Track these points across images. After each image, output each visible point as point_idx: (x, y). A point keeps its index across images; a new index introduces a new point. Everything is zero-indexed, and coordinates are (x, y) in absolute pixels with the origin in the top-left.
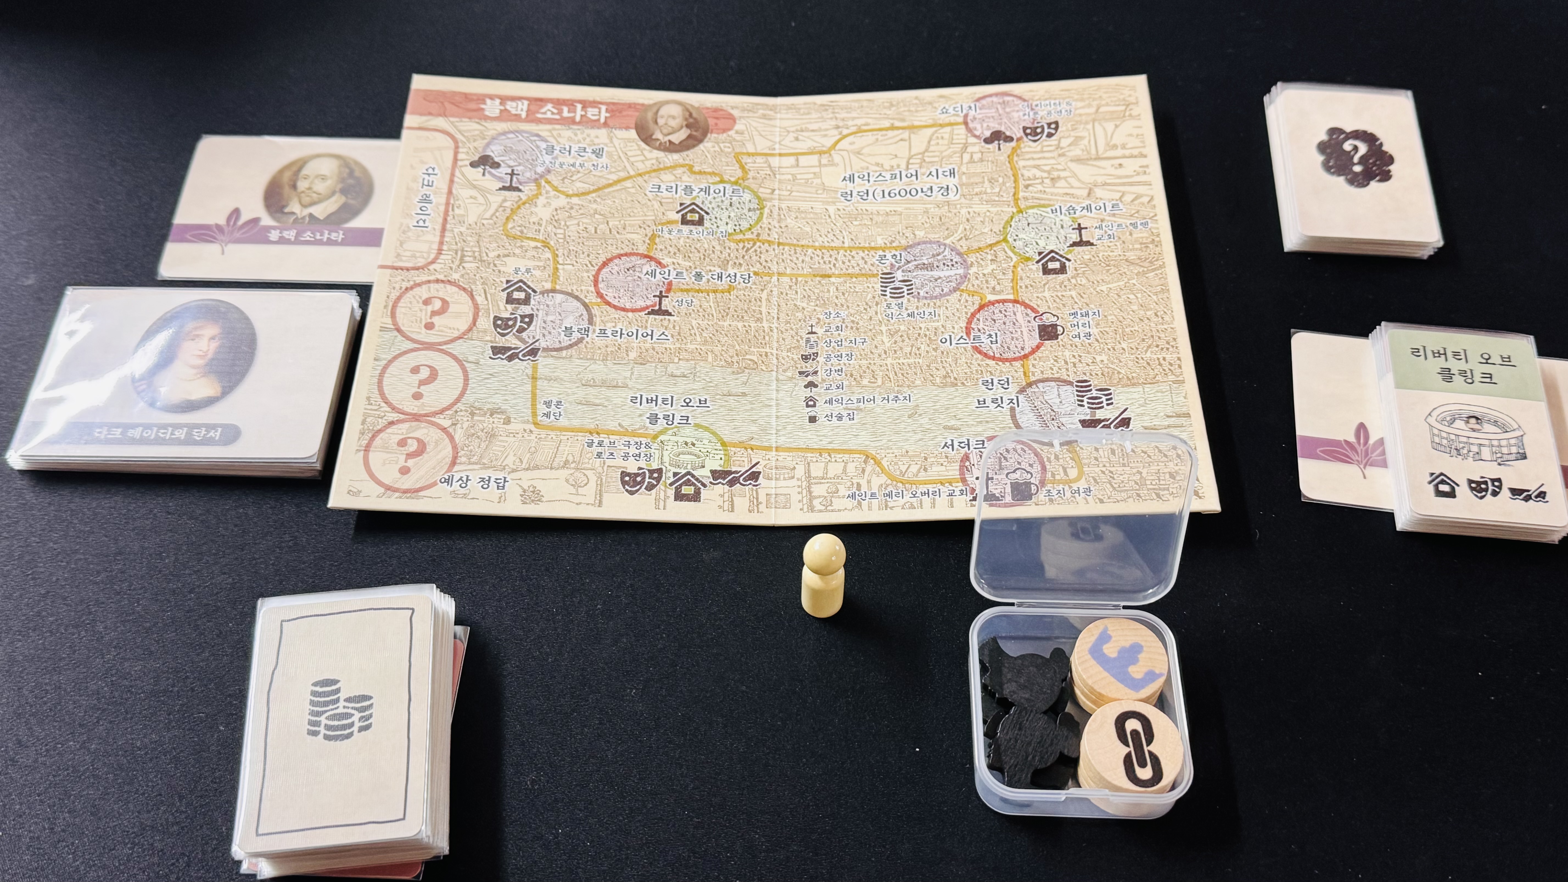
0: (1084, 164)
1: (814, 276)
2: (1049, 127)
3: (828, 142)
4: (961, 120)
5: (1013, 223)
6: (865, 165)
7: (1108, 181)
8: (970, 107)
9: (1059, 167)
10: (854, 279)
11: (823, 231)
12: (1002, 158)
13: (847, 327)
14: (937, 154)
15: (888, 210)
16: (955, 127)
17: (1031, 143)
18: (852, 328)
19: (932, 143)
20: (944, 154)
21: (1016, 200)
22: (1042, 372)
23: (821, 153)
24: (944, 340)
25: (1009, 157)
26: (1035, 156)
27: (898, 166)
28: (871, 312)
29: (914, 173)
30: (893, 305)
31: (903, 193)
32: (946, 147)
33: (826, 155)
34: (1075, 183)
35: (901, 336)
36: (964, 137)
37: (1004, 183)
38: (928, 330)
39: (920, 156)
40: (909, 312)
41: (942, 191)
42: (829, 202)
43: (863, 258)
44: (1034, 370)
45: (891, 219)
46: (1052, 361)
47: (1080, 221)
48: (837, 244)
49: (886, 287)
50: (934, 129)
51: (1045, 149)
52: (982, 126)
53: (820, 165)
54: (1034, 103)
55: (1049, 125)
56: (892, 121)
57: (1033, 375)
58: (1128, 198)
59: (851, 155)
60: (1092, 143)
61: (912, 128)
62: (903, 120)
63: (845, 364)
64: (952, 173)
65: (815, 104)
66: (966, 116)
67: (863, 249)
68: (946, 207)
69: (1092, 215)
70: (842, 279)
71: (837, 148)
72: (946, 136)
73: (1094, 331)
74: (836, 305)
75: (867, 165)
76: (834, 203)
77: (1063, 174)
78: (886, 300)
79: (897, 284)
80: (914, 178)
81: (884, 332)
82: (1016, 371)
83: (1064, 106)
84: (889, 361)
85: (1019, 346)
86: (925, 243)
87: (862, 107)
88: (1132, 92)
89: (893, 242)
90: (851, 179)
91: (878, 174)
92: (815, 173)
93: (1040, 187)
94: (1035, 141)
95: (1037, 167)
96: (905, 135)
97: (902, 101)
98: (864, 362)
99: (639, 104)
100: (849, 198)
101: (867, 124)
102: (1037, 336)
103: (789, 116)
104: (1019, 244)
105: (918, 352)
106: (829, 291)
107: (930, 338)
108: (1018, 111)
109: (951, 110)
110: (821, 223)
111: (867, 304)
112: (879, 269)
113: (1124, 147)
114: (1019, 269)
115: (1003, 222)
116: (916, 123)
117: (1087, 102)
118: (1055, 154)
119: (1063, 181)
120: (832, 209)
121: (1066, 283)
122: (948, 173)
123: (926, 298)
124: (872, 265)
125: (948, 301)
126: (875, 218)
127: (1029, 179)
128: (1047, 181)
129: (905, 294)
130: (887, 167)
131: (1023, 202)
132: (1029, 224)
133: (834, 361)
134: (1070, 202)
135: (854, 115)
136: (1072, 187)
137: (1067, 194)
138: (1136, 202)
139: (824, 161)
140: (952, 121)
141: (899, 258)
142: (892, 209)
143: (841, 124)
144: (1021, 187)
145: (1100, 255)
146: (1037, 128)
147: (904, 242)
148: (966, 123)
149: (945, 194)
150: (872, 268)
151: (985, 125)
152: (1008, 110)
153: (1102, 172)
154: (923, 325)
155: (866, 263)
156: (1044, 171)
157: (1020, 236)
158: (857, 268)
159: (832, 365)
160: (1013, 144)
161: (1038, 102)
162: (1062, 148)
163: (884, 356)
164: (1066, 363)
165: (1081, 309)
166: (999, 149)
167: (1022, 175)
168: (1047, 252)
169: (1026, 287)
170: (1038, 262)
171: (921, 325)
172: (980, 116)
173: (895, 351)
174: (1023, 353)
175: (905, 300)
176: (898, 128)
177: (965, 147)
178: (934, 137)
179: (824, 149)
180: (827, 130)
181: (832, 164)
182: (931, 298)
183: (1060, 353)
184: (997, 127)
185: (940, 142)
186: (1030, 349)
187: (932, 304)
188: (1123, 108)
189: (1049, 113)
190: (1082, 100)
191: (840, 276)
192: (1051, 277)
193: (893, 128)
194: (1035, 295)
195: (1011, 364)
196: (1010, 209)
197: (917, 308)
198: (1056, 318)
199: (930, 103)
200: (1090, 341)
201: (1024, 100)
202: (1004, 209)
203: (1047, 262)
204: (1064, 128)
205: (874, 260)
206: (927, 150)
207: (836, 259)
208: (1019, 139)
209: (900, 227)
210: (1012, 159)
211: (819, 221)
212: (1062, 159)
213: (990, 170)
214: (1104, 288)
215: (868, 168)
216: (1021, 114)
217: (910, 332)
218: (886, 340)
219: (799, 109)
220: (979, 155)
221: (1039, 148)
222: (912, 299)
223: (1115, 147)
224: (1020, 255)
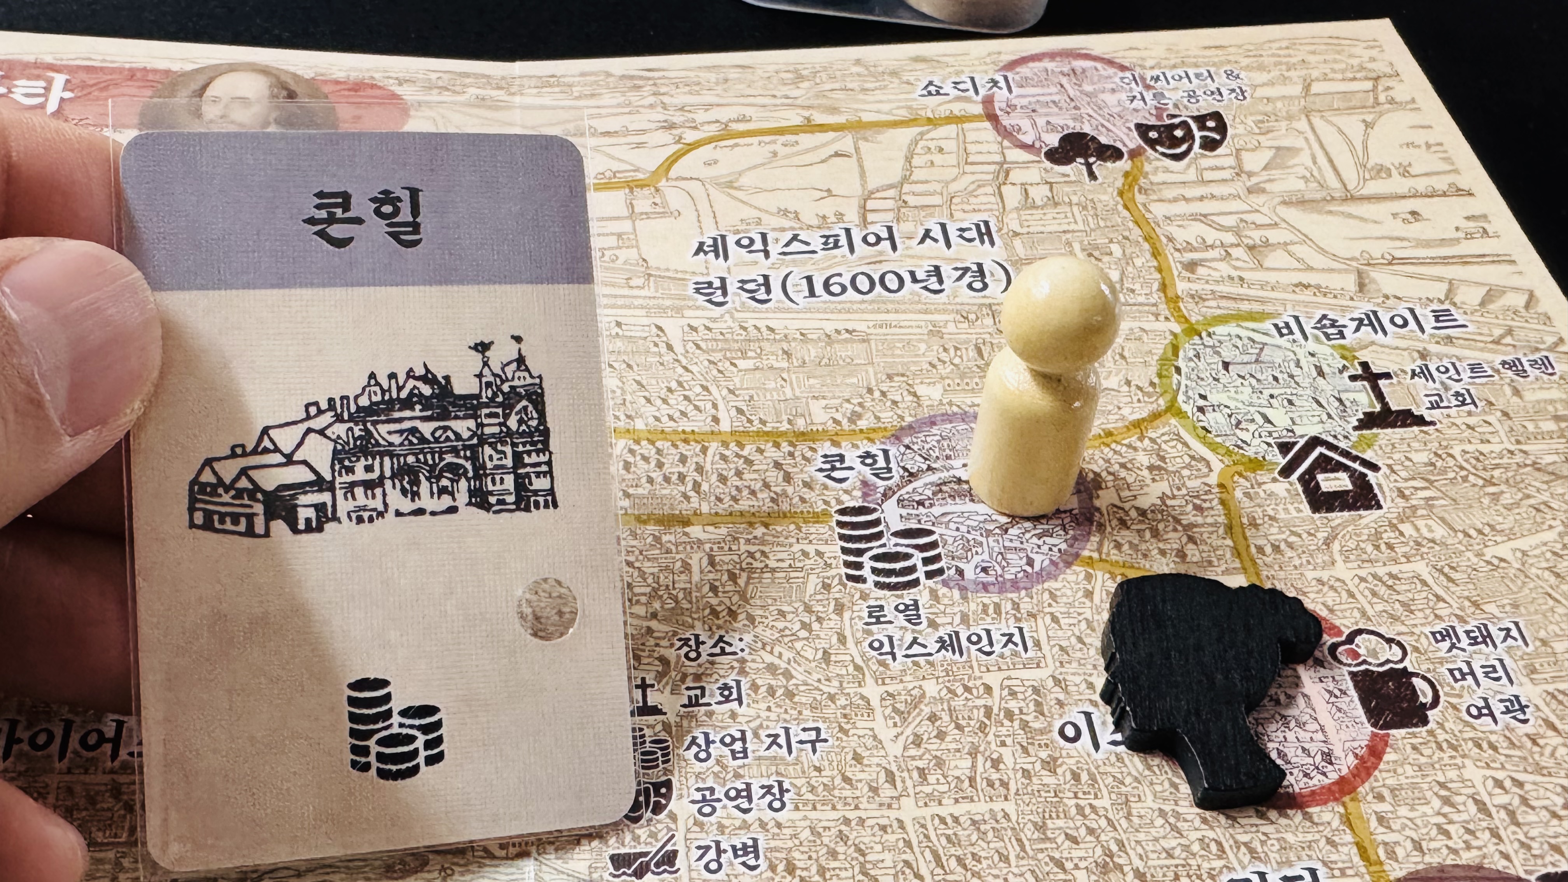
0: (1320, 212)
1: (639, 519)
2: (1203, 127)
3: (650, 160)
4: (978, 109)
5: (1181, 363)
6: (749, 213)
7: (1398, 254)
8: (995, 83)
9: (1260, 219)
10: (760, 531)
11: (656, 389)
12: (1104, 198)
13: (755, 687)
14: (938, 187)
15: (829, 327)
16: (966, 126)
17: (1168, 162)
18: (771, 691)
19: (916, 161)
20: (954, 187)
21: (1173, 301)
22: (1418, 846)
23: (632, 185)
24: (1070, 732)
25: (1121, 194)
26: (1189, 193)
27: (840, 216)
28: (826, 637)
29: (884, 234)
30: (889, 613)
31: (863, 283)
32: (956, 171)
33: (646, 191)
34: (1318, 261)
35: (933, 718)
36: (995, 147)
37: (1128, 259)
38: (1013, 694)
39: (891, 193)
40: (942, 632)
41: (967, 279)
42: (664, 309)
43: (778, 465)
44: (1390, 837)
45: (842, 351)
46: (1436, 803)
47: (1364, 356)
48: (698, 423)
49: (860, 553)
50: (916, 130)
51: (1208, 175)
52: (1034, 124)
53: (633, 215)
54: (1149, 74)
55: (1201, 120)
56: (806, 114)
57: (1392, 855)
58: (1470, 296)
59: (712, 191)
60: (1322, 160)
61: (857, 127)
62: (834, 110)
63: (763, 825)
64: (985, 233)
65: (608, 74)
66: (988, 102)
67: (775, 438)
68: (989, 321)
69: (1389, 340)
70: (723, 531)
71: (673, 174)
72: (950, 146)
73: (1528, 692)
74: (715, 613)
75: (756, 213)
76: (679, 310)
77: (1274, 236)
78: (864, 597)
79: (891, 544)
80: (886, 245)
81: (875, 702)
82: (1330, 842)
83: (1221, 80)
84: (908, 810)
85: (1313, 748)
86: (949, 418)
87: (726, 80)
88: (1374, 53)
89: (854, 417)
90: (719, 248)
91: (789, 235)
92: (619, 236)
93: (1224, 269)
94: (1177, 157)
95: (1203, 218)
96: (846, 143)
97: (825, 69)
98: (826, 816)
99: (155, 71)
100: (718, 297)
101: (743, 119)
102: (1360, 712)
103: (547, 101)
104: (1215, 420)
105: (995, 776)
106: (686, 567)
107: (1025, 725)
108: (1113, 91)
109: (948, 88)
110: (648, 368)
111: (808, 609)
112: (830, 496)
113: (1405, 172)
114: (1238, 494)
115: (1153, 360)
116: (867, 117)
117: (1275, 73)
118: (1238, 187)
119: (1280, 252)
120: (674, 328)
121: (1389, 536)
122: (973, 234)
123: (985, 587)
124: (806, 485)
125: (1053, 596)
126: (799, 350)
127: (1192, 249)
128: (1238, 252)
129: (920, 574)
130: (810, 219)
131: (1192, 306)
132: (1226, 365)
133: (726, 811)
134: (1318, 305)
135: (709, 98)
136: (1311, 269)
137: (1307, 287)
138: (1491, 307)
139: (643, 204)
140: (956, 113)
141: (881, 463)
142: (841, 326)
143: (678, 118)
144: (1176, 269)
145: (1456, 451)
146: (1174, 127)
147: (888, 417)
148: (992, 118)
149: (978, 285)
150: (807, 494)
151: (1041, 122)
152: (1088, 88)
153: (1378, 231)
154: (994, 679)
155: (788, 478)
156: (1227, 229)
157: (1214, 398)
158: (764, 495)
159: (721, 828)
160: (1124, 164)
161: (1156, 72)
162: (1250, 175)
163: (887, 791)
164: (1482, 807)
165: (1462, 620)
166: (1092, 175)
167: (1170, 239)
168: (1302, 442)
169: (1276, 548)
170: (1286, 472)
171: (989, 679)
172: (1024, 102)
173: (922, 772)
174: (1333, 776)
175: (921, 594)
176: (823, 128)
177: (1004, 171)
178: (918, 150)
179: (640, 176)
180: (644, 131)
181: (664, 212)
182: (1002, 586)
183: (1452, 774)
184: (1075, 127)
185: (937, 158)
186: (1352, 761)
187: (1007, 606)
188: (1369, 85)
189: (1192, 95)
190: (1261, 68)
191: (714, 520)
192: (1338, 517)
193: (810, 127)
194: (1310, 575)
195: (1308, 817)
196: (1162, 326)
197: (965, 619)
198: (1397, 652)
199: (894, 73)
200: (1528, 728)
201: (1123, 68)
202: (1146, 326)
203: (1310, 474)
204: (1241, 129)
205: (811, 469)
206: (905, 179)
207: (700, 469)
208: (1135, 154)
209: (871, 376)
210: (1133, 199)
211: (641, 359)
212: (1257, 200)
213: (1081, 226)
214: (1504, 550)
215: (759, 222)
216: (1123, 96)
217: (958, 703)
218: (886, 733)
219: (570, 86)
220: (1045, 190)
221: (1192, 175)
222: (942, 591)
223: (1382, 171)
224: (1229, 453)
